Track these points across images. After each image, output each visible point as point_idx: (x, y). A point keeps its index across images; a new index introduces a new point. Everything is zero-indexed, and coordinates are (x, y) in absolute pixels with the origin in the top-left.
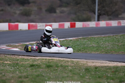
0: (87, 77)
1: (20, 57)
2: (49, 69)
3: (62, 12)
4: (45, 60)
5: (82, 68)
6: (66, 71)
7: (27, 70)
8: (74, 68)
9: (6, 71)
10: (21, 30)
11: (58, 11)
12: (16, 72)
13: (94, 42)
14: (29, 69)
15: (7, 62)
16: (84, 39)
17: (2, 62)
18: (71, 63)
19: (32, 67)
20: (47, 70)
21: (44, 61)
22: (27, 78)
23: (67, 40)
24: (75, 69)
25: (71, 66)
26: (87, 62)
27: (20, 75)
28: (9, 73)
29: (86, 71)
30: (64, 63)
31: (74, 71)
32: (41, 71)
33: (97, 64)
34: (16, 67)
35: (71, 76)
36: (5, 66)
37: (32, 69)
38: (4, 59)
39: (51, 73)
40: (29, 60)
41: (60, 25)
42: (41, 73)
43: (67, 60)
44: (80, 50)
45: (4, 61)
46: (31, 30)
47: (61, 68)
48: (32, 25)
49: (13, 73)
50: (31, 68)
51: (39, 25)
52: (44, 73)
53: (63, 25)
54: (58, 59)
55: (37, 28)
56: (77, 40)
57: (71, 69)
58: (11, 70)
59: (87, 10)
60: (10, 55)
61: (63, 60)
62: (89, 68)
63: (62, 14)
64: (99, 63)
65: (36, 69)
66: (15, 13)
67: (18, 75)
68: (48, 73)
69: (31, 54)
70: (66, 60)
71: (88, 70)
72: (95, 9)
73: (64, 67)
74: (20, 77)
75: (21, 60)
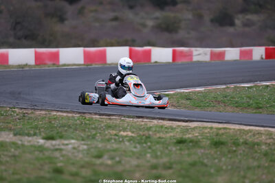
1: (155, 122)
2: (219, 149)
3: (247, 24)
4: (209, 130)
6: (254, 155)
7: (170, 151)
8: (273, 147)
9: (123, 153)
10: (156, 62)
11: (237, 22)
12: (145, 155)
14: (174, 149)
15: (125, 134)
17: (114, 132)
18: (268, 137)
19: (181, 145)
20: (213, 151)
21: (206, 131)
22: (170, 168)
23: (259, 86)
25: (266, 143)
27: (154, 161)
28: (130, 156)
30: (250, 136)
31: (273, 155)
32: (200, 154)
34: (145, 145)
35: (266, 165)
36: (120, 142)
37: (180, 149)
38: (119, 127)
39: (223, 159)
40: (175, 128)
41: (242, 53)
42: (199, 158)
43: (258, 130)
45: (120, 131)
46: (179, 62)
47: (244, 149)
48: (181, 52)
49: (138, 158)
50: (178, 148)
51: (198, 53)
52: (207, 158)
53: (250, 52)
54: (237, 127)
55: (192, 59)
57: (266, 151)
58: (135, 150)
60: (133, 117)
61: (250, 131)
63: (247, 29)
65: (188, 149)
66: (144, 26)
67: (148, 161)
68: (217, 158)
73: (252, 146)
74: (154, 167)
75: (158, 129)
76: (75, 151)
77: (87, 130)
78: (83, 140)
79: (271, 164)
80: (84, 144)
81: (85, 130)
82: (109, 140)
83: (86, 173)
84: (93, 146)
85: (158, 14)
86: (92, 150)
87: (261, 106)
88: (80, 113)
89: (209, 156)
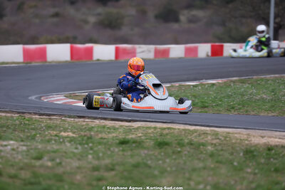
0: (249, 170)
1: (97, 121)
2: (163, 150)
3: (192, 20)
4: (152, 130)
5: (238, 149)
6: (200, 156)
7: (112, 152)
8: (220, 148)
9: (64, 154)
10: (98, 60)
11: (183, 18)
12: (87, 156)
13: (264, 91)
14: (117, 150)
15: (66, 134)
16: (243, 82)
17: (55, 133)
18: (214, 137)
19: (124, 146)
20: (157, 152)
21: (150, 131)
22: (112, 170)
23: (205, 85)
24: (222, 150)
25: (212, 144)
26: (248, 135)
27: (96, 163)
28: (71, 158)
29: (247, 156)
30: (196, 137)
31: (219, 155)
32: (143, 155)
33: (272, 139)
34: (86, 146)
35: (212, 166)
36: (61, 143)
37: (123, 150)
38: (60, 127)
39: (168, 160)
40: (118, 129)
41: (187, 50)
42: (143, 159)
43: (204, 130)
44: (233, 108)
45: (61, 131)
46: (122, 60)
47: (188, 149)
48: (125, 50)
49: (79, 159)
50: (121, 148)
51: (141, 50)
52: (151, 159)
53: (195, 50)
54: (182, 127)
56: (227, 85)
57: (212, 152)
58: (76, 151)
59: (251, 17)
60: (74, 117)
61: (195, 131)
62: (253, 149)
63: (192, 25)
64: (276, 138)
65: (131, 150)
66: (86, 22)
67: (91, 163)
68: (161, 159)
69: (122, 115)
70: (202, 131)
71: (250, 153)
72: (269, 13)
73: (197, 147)
74: (96, 169)
75: (99, 129)
76: (14, 152)
77: (26, 130)
78: (22, 141)
79: (217, 165)
80: (24, 145)
81: (24, 131)
82: (49, 141)
83: (25, 175)
84: (33, 147)
85: (101, 10)
86: (32, 151)
87: (207, 105)
88: (19, 113)
89: (153, 157)
